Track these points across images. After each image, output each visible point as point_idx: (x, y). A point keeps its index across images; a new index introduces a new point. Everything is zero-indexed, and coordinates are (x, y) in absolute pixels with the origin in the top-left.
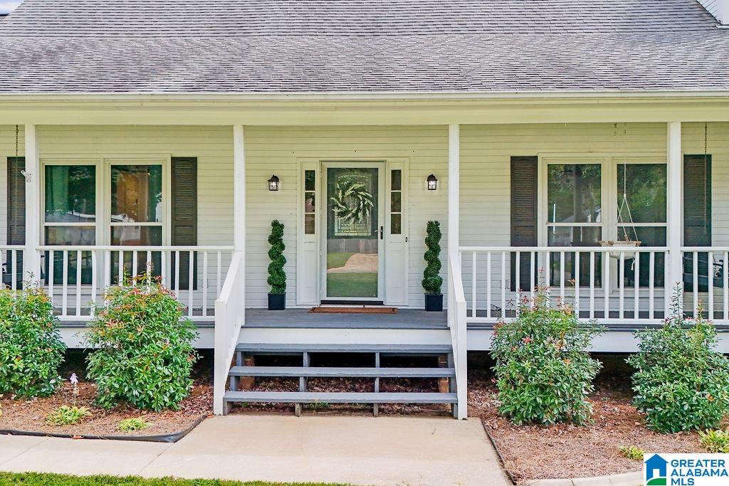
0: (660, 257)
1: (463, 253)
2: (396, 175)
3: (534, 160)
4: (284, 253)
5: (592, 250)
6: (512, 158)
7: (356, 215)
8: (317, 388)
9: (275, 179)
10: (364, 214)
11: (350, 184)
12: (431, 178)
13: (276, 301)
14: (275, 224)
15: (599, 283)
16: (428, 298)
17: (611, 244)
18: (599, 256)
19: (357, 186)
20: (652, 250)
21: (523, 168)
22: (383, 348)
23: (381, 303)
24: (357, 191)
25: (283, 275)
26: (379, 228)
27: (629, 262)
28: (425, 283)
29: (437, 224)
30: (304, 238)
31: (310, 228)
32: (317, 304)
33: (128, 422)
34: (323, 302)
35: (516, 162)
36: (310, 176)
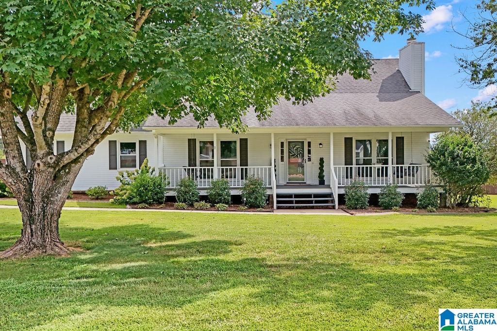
0: (387, 168)
1: (334, 167)
2: (309, 143)
3: (351, 138)
5: (369, 166)
7: (297, 156)
10: (300, 155)
11: (295, 146)
12: (320, 144)
15: (371, 176)
16: (320, 181)
17: (374, 164)
18: (371, 168)
19: (297, 147)
20: (385, 166)
21: (348, 141)
23: (305, 183)
24: (297, 148)
26: (304, 160)
27: (378, 169)
28: (319, 177)
29: (323, 158)
30: (281, 163)
31: (282, 159)
32: (285, 184)
34: (287, 183)
35: (346, 139)
36: (282, 144)
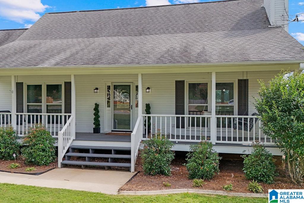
2: (137, 87)
3: (183, 82)
4: (99, 114)
6: (176, 81)
8: (96, 161)
9: (97, 89)
11: (121, 91)
12: (148, 88)
13: (97, 130)
14: (96, 104)
21: (180, 85)
22: (116, 148)
23: (131, 132)
24: (124, 93)
25: (99, 121)
26: (131, 106)
29: (149, 104)
30: (107, 109)
31: (109, 105)
32: (110, 132)
33: (28, 169)
34: (112, 131)
35: (177, 82)
36: (109, 87)
